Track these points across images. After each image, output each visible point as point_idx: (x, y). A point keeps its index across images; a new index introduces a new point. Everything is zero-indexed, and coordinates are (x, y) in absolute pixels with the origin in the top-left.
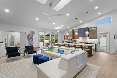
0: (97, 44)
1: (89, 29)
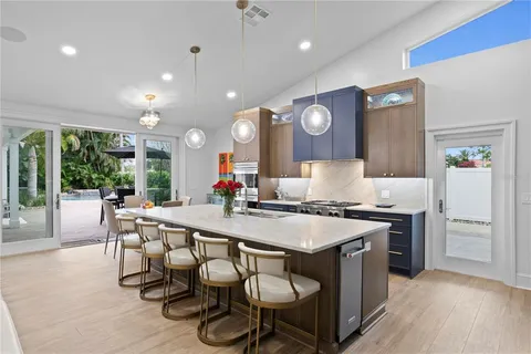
0: (424, 214)
1: (369, 99)
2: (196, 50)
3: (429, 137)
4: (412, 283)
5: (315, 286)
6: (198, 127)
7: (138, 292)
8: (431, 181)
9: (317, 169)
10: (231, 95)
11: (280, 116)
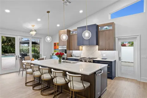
0: (115, 61)
1: (100, 28)
2: (48, 12)
3: (116, 39)
4: (113, 81)
5: (89, 84)
6: (49, 36)
7: (32, 87)
8: (117, 51)
9: (84, 48)
10: (58, 25)
11: (73, 32)
